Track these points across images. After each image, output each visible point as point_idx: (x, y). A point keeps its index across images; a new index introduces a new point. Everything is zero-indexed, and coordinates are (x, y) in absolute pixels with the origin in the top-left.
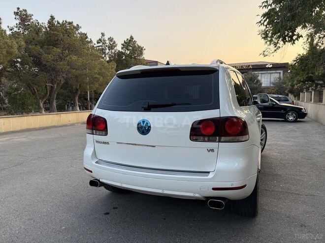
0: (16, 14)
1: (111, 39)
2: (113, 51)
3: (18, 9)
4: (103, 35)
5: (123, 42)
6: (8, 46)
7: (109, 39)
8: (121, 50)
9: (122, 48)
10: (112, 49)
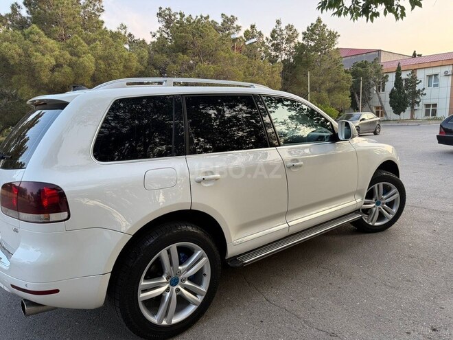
0: (159, 15)
1: (290, 28)
2: (293, 45)
3: (160, 8)
4: (278, 22)
5: (305, 30)
6: (125, 60)
7: (287, 27)
8: (302, 42)
9: (304, 39)
10: (291, 42)
